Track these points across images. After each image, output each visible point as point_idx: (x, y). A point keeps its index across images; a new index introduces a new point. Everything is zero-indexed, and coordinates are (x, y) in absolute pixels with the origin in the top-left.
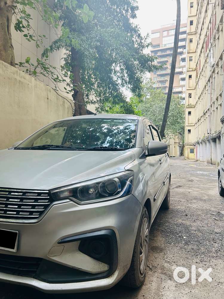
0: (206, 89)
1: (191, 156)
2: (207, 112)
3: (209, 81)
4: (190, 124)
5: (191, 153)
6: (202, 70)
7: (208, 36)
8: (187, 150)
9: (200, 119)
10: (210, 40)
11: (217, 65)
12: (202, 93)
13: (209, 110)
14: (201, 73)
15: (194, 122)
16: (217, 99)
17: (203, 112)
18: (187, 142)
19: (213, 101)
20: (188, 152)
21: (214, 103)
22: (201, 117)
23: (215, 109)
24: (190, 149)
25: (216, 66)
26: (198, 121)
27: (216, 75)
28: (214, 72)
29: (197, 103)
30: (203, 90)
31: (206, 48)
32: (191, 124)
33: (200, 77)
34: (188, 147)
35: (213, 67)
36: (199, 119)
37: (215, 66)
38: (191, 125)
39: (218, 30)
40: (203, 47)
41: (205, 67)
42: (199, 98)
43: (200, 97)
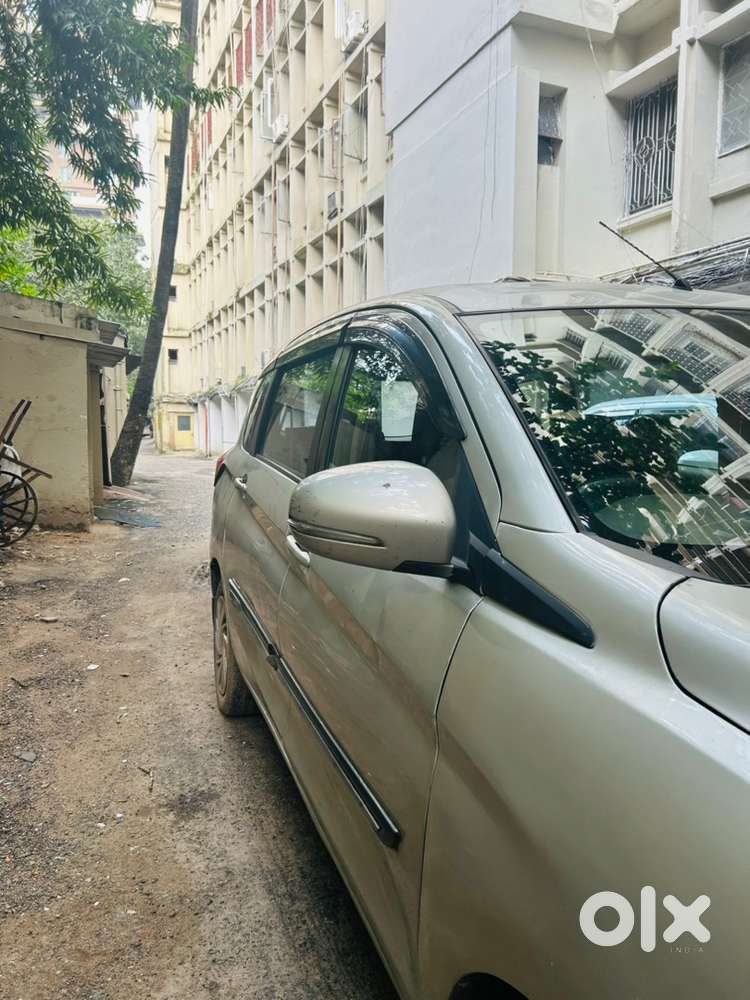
0: (247, 216)
1: (182, 438)
2: (251, 295)
3: (260, 189)
4: (174, 330)
5: (180, 428)
6: (224, 146)
7: (248, 29)
8: (169, 419)
9: (218, 318)
10: (259, 44)
11: (299, 140)
12: (224, 229)
13: (261, 288)
14: (216, 157)
15: (189, 326)
16: (301, 257)
17: (234, 294)
18: (166, 393)
19: (281, 260)
20: (170, 428)
21: (286, 268)
22: (225, 310)
23: (294, 291)
24: (179, 417)
25: (291, 143)
26: (211, 322)
27: (294, 175)
28: (283, 160)
29: (199, 259)
30: (231, 219)
31: (239, 72)
32: (178, 330)
33: (210, 170)
34: (171, 408)
35: (279, 142)
36: (215, 315)
37: (289, 141)
38: (180, 334)
39: (299, 18)
40: (221, 66)
41: (237, 139)
42: (210, 244)
43: (214, 240)
